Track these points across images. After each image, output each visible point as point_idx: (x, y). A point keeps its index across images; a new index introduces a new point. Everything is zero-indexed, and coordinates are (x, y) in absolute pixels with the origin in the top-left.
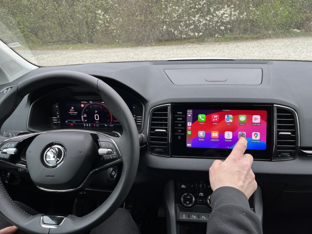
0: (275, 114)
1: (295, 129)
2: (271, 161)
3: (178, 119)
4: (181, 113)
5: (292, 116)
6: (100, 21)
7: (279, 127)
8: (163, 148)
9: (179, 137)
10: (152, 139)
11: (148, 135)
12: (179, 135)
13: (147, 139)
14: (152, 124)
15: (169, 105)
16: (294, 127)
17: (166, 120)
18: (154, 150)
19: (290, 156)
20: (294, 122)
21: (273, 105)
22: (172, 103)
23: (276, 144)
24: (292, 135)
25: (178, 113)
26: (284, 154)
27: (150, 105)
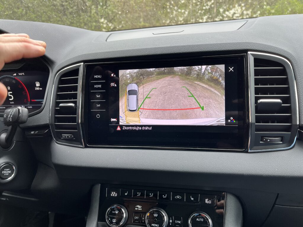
2: (246, 151)
3: (95, 86)
4: (99, 77)
8: (73, 133)
9: (98, 116)
11: (50, 112)
13: (49, 119)
14: (58, 97)
15: (80, 66)
17: (76, 88)
18: (61, 136)
21: (247, 54)
22: (84, 61)
23: (254, 121)
24: (282, 105)
25: (96, 77)
26: (269, 139)
27: (56, 68)
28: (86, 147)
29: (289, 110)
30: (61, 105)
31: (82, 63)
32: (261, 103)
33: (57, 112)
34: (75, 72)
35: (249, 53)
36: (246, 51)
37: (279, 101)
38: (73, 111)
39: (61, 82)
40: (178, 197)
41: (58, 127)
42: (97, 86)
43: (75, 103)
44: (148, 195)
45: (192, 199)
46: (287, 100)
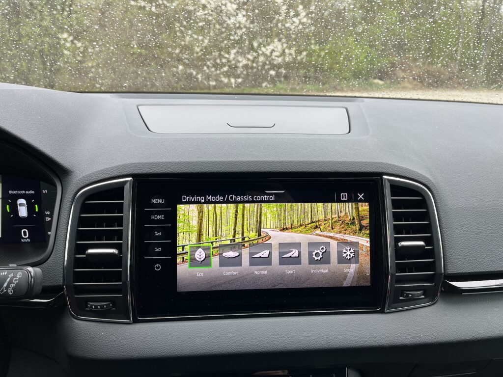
0: (388, 199)
1: (431, 232)
2: (382, 312)
3: (153, 217)
4: (160, 201)
5: (423, 202)
7: (397, 229)
8: (113, 301)
9: (158, 267)
10: (79, 277)
11: (66, 263)
12: (156, 261)
13: (63, 277)
14: (79, 235)
15: (126, 182)
16: (428, 228)
17: (120, 221)
18: (87, 307)
19: (423, 297)
20: (427, 215)
21: (382, 178)
22: (133, 175)
23: (393, 270)
24: (426, 248)
25: (155, 201)
26: (411, 294)
27: (73, 183)
28: (136, 321)
29: (432, 253)
30: (91, 251)
31: (130, 179)
32: (403, 247)
33: (76, 262)
35: (385, 177)
36: (381, 174)
37: (422, 243)
38: (116, 261)
39: (85, 208)
42: (156, 217)
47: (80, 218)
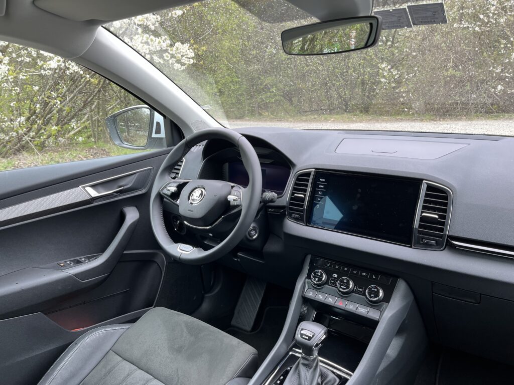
0: (423, 192)
2: (411, 247)
6: (383, 80)
7: (424, 208)
8: (300, 215)
9: (318, 206)
10: (291, 204)
11: (288, 198)
13: (286, 203)
14: (294, 189)
15: (312, 171)
16: (445, 211)
18: (292, 216)
19: (435, 245)
20: (446, 205)
22: (315, 169)
23: (417, 227)
24: (438, 220)
25: (321, 180)
26: (427, 241)
27: (296, 169)
28: (306, 225)
29: (443, 224)
30: (296, 195)
31: (314, 170)
32: (424, 216)
33: (291, 199)
34: (308, 174)
35: (425, 181)
36: (422, 180)
37: (437, 217)
38: (303, 200)
39: (298, 179)
40: (364, 274)
41: (291, 209)
42: (321, 186)
43: (305, 195)
44: (343, 269)
45: (374, 277)
46: (444, 217)
47: (296, 183)
